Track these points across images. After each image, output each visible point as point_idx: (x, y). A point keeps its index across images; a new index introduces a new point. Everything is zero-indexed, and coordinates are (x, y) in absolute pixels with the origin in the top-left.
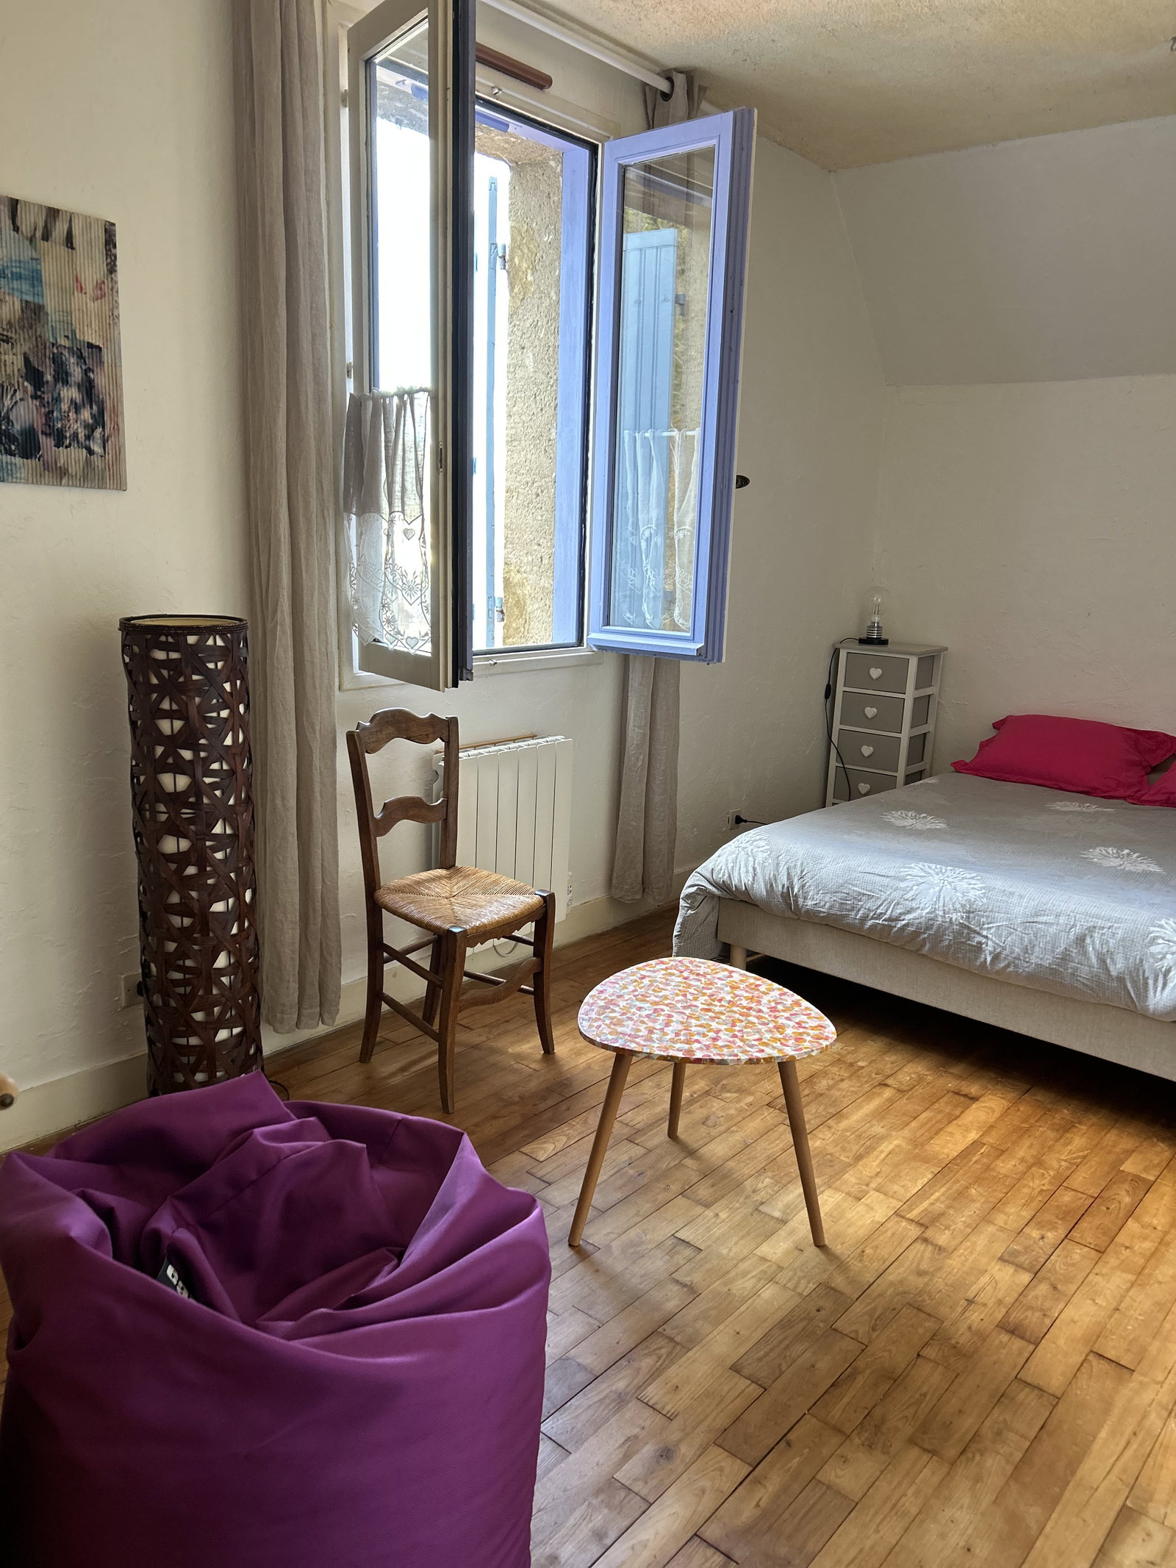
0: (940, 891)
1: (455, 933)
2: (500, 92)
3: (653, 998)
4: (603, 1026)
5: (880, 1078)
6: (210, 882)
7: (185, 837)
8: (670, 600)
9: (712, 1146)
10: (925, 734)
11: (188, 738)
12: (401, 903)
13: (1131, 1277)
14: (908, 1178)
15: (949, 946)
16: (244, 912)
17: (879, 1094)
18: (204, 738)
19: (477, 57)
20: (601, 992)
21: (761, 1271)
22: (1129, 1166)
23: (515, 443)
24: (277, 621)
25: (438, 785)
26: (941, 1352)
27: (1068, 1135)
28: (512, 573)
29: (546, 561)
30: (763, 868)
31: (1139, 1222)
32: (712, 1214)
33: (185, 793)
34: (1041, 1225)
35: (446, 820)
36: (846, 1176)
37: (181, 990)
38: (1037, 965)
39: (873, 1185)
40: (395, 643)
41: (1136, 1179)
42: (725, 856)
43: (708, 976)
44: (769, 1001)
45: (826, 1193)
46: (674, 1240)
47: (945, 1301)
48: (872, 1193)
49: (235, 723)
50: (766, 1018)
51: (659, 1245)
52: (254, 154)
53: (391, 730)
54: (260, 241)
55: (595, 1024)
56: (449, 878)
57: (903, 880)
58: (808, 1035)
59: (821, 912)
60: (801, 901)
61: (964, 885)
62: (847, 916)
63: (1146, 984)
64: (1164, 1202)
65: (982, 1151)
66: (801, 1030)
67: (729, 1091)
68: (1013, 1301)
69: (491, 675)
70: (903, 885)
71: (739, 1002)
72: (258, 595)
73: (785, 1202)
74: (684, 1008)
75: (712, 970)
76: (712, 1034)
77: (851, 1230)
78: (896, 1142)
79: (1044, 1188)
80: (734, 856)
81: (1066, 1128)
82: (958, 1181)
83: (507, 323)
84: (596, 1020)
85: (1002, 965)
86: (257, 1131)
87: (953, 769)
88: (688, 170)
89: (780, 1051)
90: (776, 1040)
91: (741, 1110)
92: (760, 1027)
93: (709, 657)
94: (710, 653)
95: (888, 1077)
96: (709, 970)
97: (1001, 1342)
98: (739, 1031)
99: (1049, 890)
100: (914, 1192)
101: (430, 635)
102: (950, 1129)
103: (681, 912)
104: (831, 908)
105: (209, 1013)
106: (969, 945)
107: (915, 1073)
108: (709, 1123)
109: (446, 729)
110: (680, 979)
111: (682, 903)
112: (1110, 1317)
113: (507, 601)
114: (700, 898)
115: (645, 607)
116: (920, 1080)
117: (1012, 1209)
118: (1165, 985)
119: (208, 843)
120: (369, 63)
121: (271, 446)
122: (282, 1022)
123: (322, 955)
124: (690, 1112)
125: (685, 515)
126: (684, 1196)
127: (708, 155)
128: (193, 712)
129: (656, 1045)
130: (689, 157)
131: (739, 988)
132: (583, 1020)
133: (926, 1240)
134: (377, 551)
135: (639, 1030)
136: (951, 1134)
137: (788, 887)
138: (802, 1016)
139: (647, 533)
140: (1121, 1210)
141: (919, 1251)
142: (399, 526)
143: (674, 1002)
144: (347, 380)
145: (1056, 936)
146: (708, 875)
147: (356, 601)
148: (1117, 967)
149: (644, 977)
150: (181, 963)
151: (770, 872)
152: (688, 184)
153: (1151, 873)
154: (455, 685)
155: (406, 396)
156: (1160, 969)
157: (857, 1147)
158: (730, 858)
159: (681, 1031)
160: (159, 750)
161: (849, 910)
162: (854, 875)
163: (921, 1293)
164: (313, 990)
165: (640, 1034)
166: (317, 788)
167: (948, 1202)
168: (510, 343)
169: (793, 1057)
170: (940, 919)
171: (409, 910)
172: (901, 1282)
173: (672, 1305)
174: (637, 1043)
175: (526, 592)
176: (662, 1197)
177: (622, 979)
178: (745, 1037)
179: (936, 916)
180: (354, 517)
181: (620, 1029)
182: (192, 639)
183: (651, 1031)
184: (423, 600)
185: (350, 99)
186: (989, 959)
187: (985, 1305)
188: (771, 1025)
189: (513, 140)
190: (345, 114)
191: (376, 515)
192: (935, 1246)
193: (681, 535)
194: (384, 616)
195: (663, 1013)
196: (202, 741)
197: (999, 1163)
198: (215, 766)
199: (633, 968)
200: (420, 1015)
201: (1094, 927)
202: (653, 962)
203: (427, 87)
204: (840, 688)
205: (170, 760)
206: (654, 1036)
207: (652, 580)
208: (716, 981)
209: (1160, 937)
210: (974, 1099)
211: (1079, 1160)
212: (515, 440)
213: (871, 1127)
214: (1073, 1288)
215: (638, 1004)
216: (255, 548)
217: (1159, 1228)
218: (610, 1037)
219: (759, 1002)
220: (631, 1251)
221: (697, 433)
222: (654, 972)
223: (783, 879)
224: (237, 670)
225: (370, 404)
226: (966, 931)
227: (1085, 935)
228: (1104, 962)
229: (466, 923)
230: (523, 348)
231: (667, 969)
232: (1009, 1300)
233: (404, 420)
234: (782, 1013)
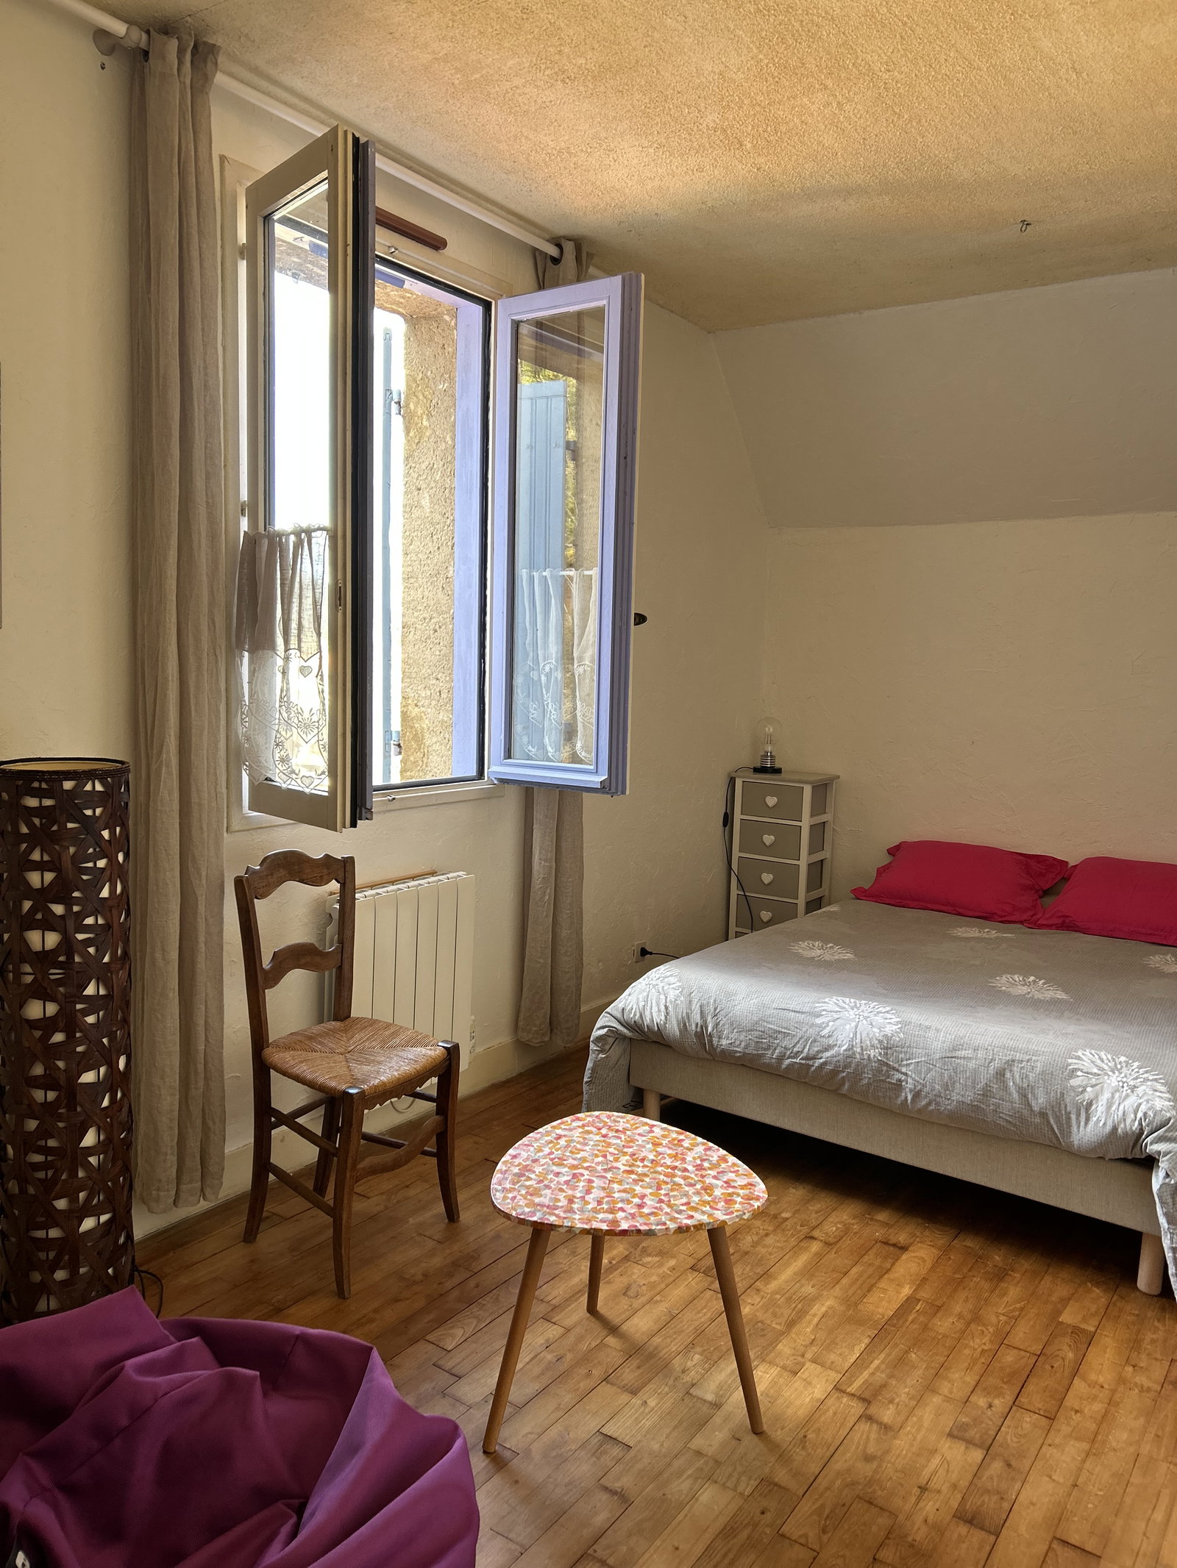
0: (857, 1026)
1: (351, 1095)
2: (397, 252)
3: (571, 1161)
4: (519, 1197)
5: (805, 1230)
6: (79, 1049)
7: (53, 1000)
8: (570, 733)
9: (635, 1320)
10: (822, 861)
11: (60, 891)
12: (292, 1063)
13: (1085, 1446)
14: (844, 1345)
15: (869, 1084)
16: (117, 1081)
17: (806, 1249)
18: (78, 890)
19: (377, 219)
20: (515, 1157)
21: (697, 1469)
22: (1067, 1317)
23: (412, 581)
24: (162, 761)
25: (332, 930)
26: (898, 1554)
27: (1003, 1285)
28: (410, 707)
29: (444, 695)
30: (676, 1006)
31: (1085, 1381)
32: (639, 1402)
33: (55, 952)
34: (987, 1392)
35: (340, 968)
36: (780, 1346)
37: (41, 1175)
38: (958, 1102)
39: (809, 1355)
40: (288, 782)
41: (1076, 1331)
42: (636, 993)
43: (628, 1133)
44: (694, 1158)
45: (761, 1368)
46: (600, 1437)
47: (896, 1491)
48: (808, 1364)
49: (116, 872)
50: (692, 1178)
51: (583, 1446)
52: (149, 299)
53: (283, 872)
54: (154, 383)
55: (510, 1195)
56: (345, 1031)
57: (819, 1015)
58: (738, 1195)
59: (737, 1052)
60: (715, 1040)
61: (879, 1019)
62: (763, 1055)
63: (1069, 1119)
64: (1107, 1356)
65: (918, 1308)
66: (731, 1190)
67: (649, 1255)
68: (967, 1484)
69: (389, 811)
70: (819, 1021)
71: (662, 1161)
72: (142, 735)
73: (717, 1383)
74: (605, 1170)
75: (632, 1125)
76: (636, 1200)
77: (790, 1411)
78: (828, 1303)
79: (986, 1348)
80: (645, 994)
81: (999, 1277)
82: (897, 1345)
83: (403, 466)
84: (510, 1190)
85: (924, 1103)
86: (130, 1363)
87: (853, 896)
88: (579, 327)
89: (710, 1215)
90: (705, 1203)
91: (663, 1277)
92: (687, 1188)
93: (613, 790)
94: (613, 786)
95: (814, 1228)
96: (628, 1125)
97: (960, 1535)
98: (666, 1195)
99: (964, 1022)
100: (852, 1361)
101: (327, 773)
102: (882, 1284)
103: (592, 1057)
104: (746, 1047)
105: (74, 1199)
106: (889, 1083)
107: (841, 1222)
108: (631, 1293)
109: (341, 870)
110: (598, 1138)
111: (592, 1046)
112: (1069, 1495)
113: (404, 735)
114: (611, 1040)
115: (546, 740)
116: (847, 1229)
117: (955, 1375)
118: (1087, 1120)
119: (79, 1006)
120: (267, 219)
121: (161, 584)
122: (158, 1200)
123: (204, 1123)
124: (609, 1282)
125: (584, 652)
126: (607, 1382)
127: (598, 314)
128: (67, 863)
129: (577, 1217)
130: (579, 315)
131: (661, 1144)
132: (497, 1190)
133: (870, 1418)
134: (272, 690)
135: (559, 1200)
136: (884, 1291)
137: (702, 1026)
138: (730, 1174)
139: (547, 669)
140: (1066, 1368)
141: (863, 1431)
142: (295, 663)
143: (593, 1165)
144: (241, 518)
145: (975, 1071)
146: (619, 1015)
147: (248, 739)
148: (1039, 1101)
149: (559, 1137)
150: (43, 1143)
151: (682, 1010)
152: (579, 341)
153: (1060, 1001)
154: (354, 825)
155: (303, 535)
156: (1082, 1103)
157: (789, 1311)
158: (641, 997)
159: (603, 1198)
160: (27, 905)
161: (765, 1049)
162: (768, 1012)
163: (870, 1482)
164: (193, 1162)
165: (560, 1204)
166: (202, 939)
167: (888, 1371)
168: (405, 485)
169: (724, 1222)
170: (858, 1056)
171: (301, 1070)
172: (848, 1471)
173: (601, 1519)
174: (557, 1216)
175: (425, 726)
176: (584, 1385)
177: (536, 1140)
178: (672, 1202)
179: (854, 1053)
180: (246, 654)
181: (537, 1200)
182: (68, 785)
183: (571, 1201)
184: (321, 738)
185: (248, 252)
186: (909, 1097)
187: (939, 1492)
188: (698, 1186)
189: (408, 295)
190: (243, 267)
191: (270, 653)
192: (880, 1424)
193: (581, 669)
194: (278, 755)
195: (582, 1179)
196: (76, 894)
197: (936, 1321)
198: (90, 921)
199: (548, 1127)
200: (310, 1184)
201: (1013, 1061)
202: (568, 1119)
203: (326, 245)
204: (738, 816)
205: (39, 916)
206: (575, 1206)
207: (554, 716)
208: (637, 1137)
209: (1079, 1069)
210: (904, 1249)
211: (1017, 1313)
212: (412, 577)
213: (802, 1286)
214: (1027, 1463)
215: (555, 1169)
216: (141, 687)
217: (1106, 1386)
218: (527, 1210)
219: (684, 1160)
220: (554, 1453)
221: (594, 572)
222: (570, 1130)
223: (696, 1017)
224: (118, 815)
225: (265, 542)
226: (885, 1068)
227: (1004, 1069)
228: (1025, 1096)
229: (364, 1082)
230: (420, 489)
231: (583, 1126)
232: (964, 1483)
233: (302, 558)
234: (709, 1172)
